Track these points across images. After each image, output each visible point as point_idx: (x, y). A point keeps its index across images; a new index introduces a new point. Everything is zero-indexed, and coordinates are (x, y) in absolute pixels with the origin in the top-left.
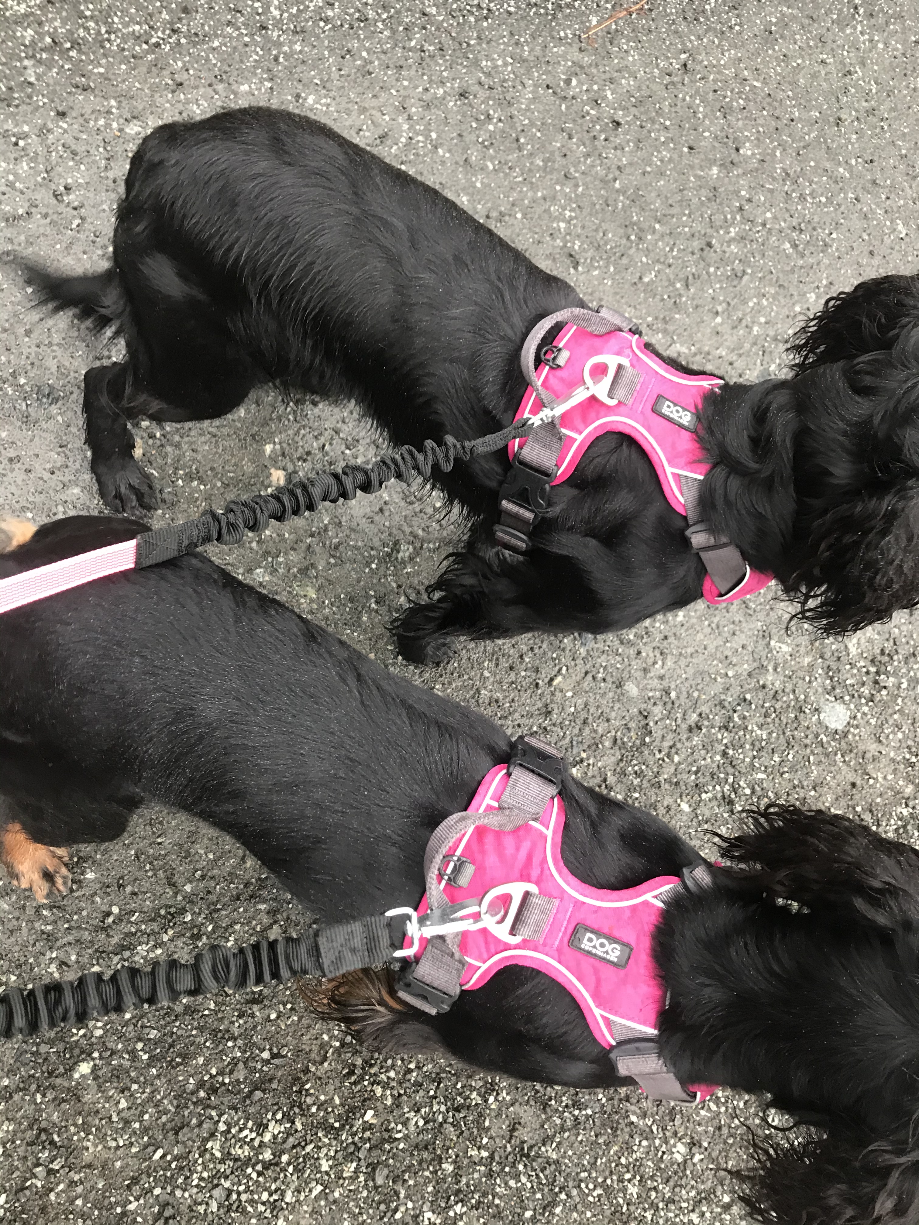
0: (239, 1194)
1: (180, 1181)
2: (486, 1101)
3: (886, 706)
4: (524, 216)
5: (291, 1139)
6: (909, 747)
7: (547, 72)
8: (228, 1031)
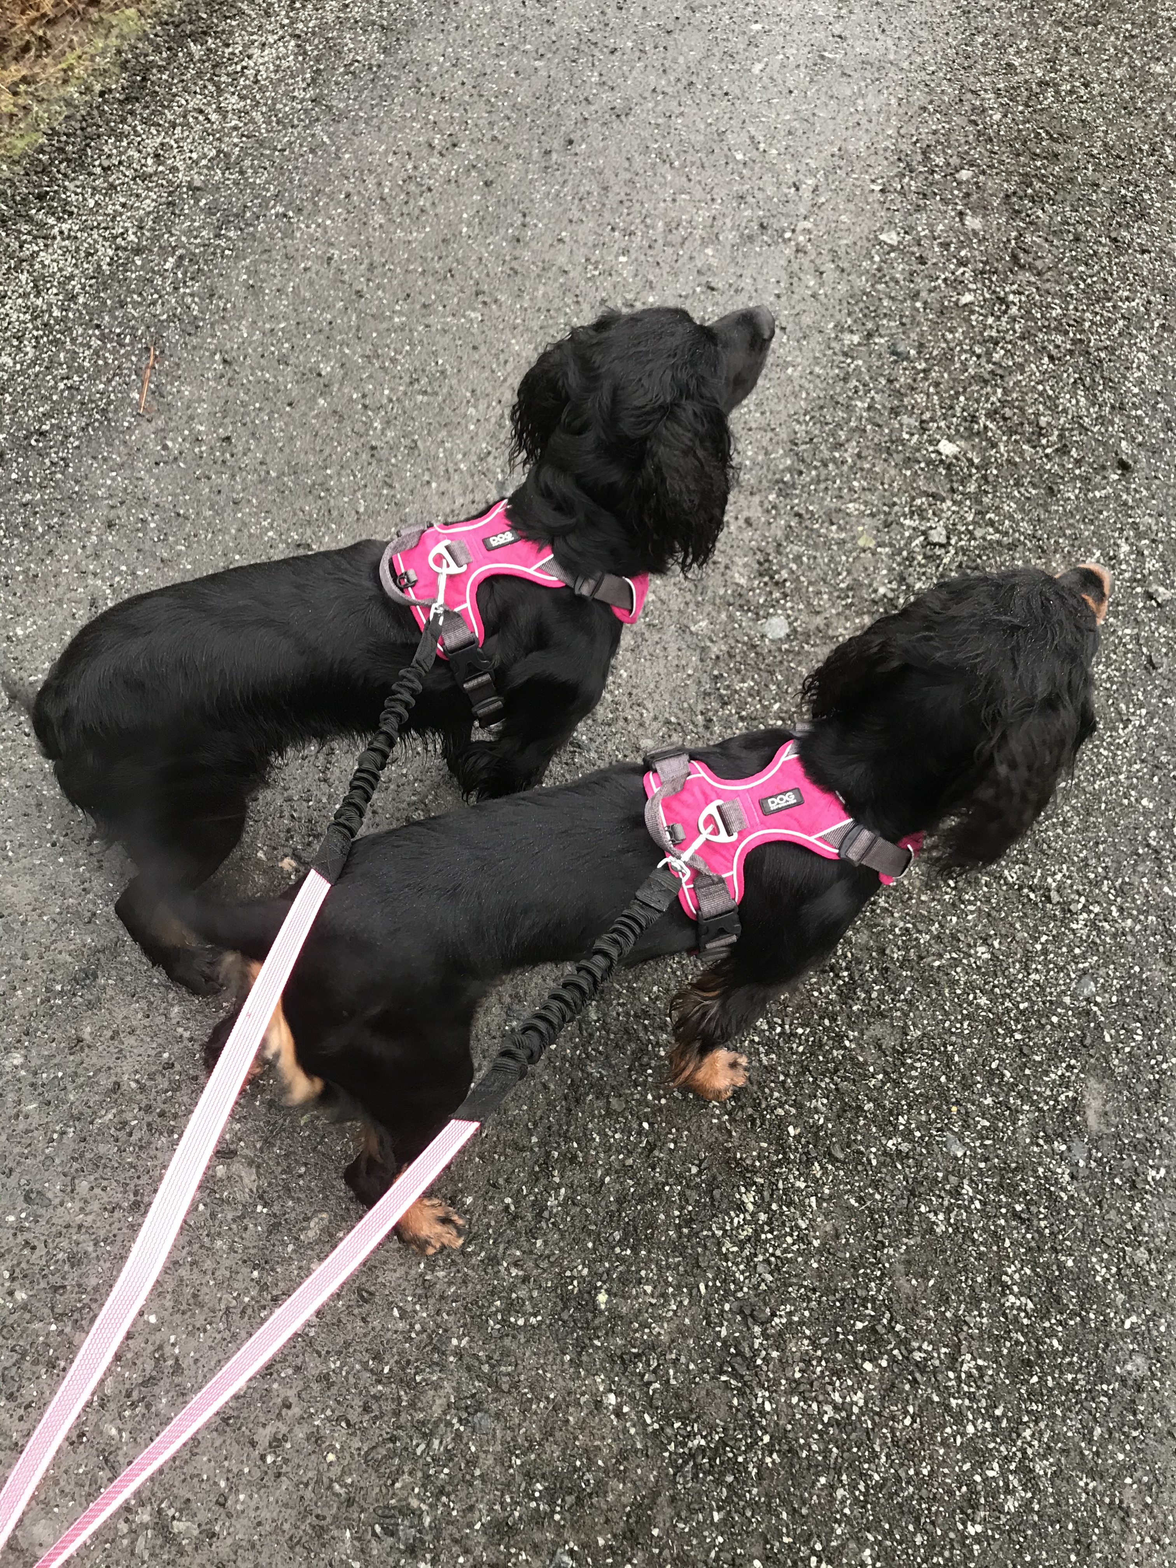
0: (773, 1255)
1: (732, 1287)
2: (845, 1048)
3: (797, 589)
4: (240, 553)
5: (765, 1193)
6: (839, 597)
7: (146, 456)
8: (657, 1184)
